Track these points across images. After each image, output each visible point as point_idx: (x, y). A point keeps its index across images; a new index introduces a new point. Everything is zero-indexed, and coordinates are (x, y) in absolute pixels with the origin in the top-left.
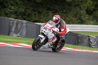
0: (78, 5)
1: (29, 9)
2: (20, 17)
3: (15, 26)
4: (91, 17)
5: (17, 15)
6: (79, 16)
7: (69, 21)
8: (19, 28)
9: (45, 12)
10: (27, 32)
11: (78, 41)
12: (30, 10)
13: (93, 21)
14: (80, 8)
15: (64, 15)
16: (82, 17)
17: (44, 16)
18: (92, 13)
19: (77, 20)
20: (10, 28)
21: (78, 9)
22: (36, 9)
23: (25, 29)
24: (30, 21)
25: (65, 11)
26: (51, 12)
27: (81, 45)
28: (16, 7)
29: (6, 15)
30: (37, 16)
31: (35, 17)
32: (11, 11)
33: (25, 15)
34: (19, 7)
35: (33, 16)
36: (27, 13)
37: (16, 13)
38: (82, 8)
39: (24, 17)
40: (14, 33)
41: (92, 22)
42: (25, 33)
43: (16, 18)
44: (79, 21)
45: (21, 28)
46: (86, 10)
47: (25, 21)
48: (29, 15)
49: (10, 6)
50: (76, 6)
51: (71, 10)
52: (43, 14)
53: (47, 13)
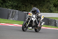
0: (49, 1)
2: (14, 8)
3: (11, 13)
4: (57, 9)
6: (49, 8)
7: (43, 11)
8: (14, 15)
9: (29, 5)
11: (49, 23)
12: (20, 4)
14: (50, 3)
15: (41, 7)
16: (51, 8)
17: (29, 8)
18: (57, 6)
19: (48, 11)
20: (9, 15)
21: (49, 3)
22: (24, 3)
23: (17, 15)
24: (20, 11)
25: (41, 5)
26: (33, 6)
27: (50, 25)
28: (12, 2)
29: (6, 7)
30: (25, 8)
32: (9, 5)
33: (17, 7)
34: (14, 2)
35: (22, 8)
36: (19, 6)
37: (12, 6)
38: (51, 3)
39: (17, 8)
40: (11, 18)
41: (57, 12)
42: (17, 18)
43: (12, 9)
44: (49, 11)
45: (15, 15)
46: (54, 5)
47: (17, 11)
48: (20, 7)
49: (8, 2)
50: (47, 2)
51: (45, 4)
52: (28, 6)
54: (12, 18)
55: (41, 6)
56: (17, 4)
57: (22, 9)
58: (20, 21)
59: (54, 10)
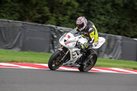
1: (125, 19)
2: (113, 31)
5: (109, 28)
8: (111, 47)
10: (122, 51)
12: (126, 21)
22: (134, 19)
23: (120, 47)
24: (127, 36)
28: (108, 18)
31: (134, 30)
32: (101, 23)
33: (119, 27)
34: (112, 18)
35: (131, 30)
37: (107, 25)
39: (118, 30)
40: (105, 53)
42: (120, 53)
43: (107, 33)
45: (114, 46)
47: (120, 37)
48: (125, 29)
49: (98, 16)
54: (109, 54)
56: (119, 22)
57: (132, 32)
58: (128, 61)
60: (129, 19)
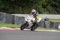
0: (37, 2)
2: (2, 11)
6: (38, 9)
9: (17, 7)
12: (8, 6)
13: (47, 12)
14: (38, 4)
18: (46, 7)
22: (11, 6)
23: (5, 18)
24: (8, 13)
25: (29, 6)
26: (21, 7)
30: (12, 10)
31: (11, 10)
33: (4, 9)
34: (1, 5)
35: (10, 10)
36: (6, 8)
38: (40, 4)
39: (4, 10)
42: (5, 20)
45: (2, 17)
47: (5, 13)
50: (35, 3)
51: (33, 5)
53: (18, 8)
55: (29, 8)
56: (4, 7)
57: (10, 11)
58: (9, 24)
59: (43, 11)
60: (9, 5)
